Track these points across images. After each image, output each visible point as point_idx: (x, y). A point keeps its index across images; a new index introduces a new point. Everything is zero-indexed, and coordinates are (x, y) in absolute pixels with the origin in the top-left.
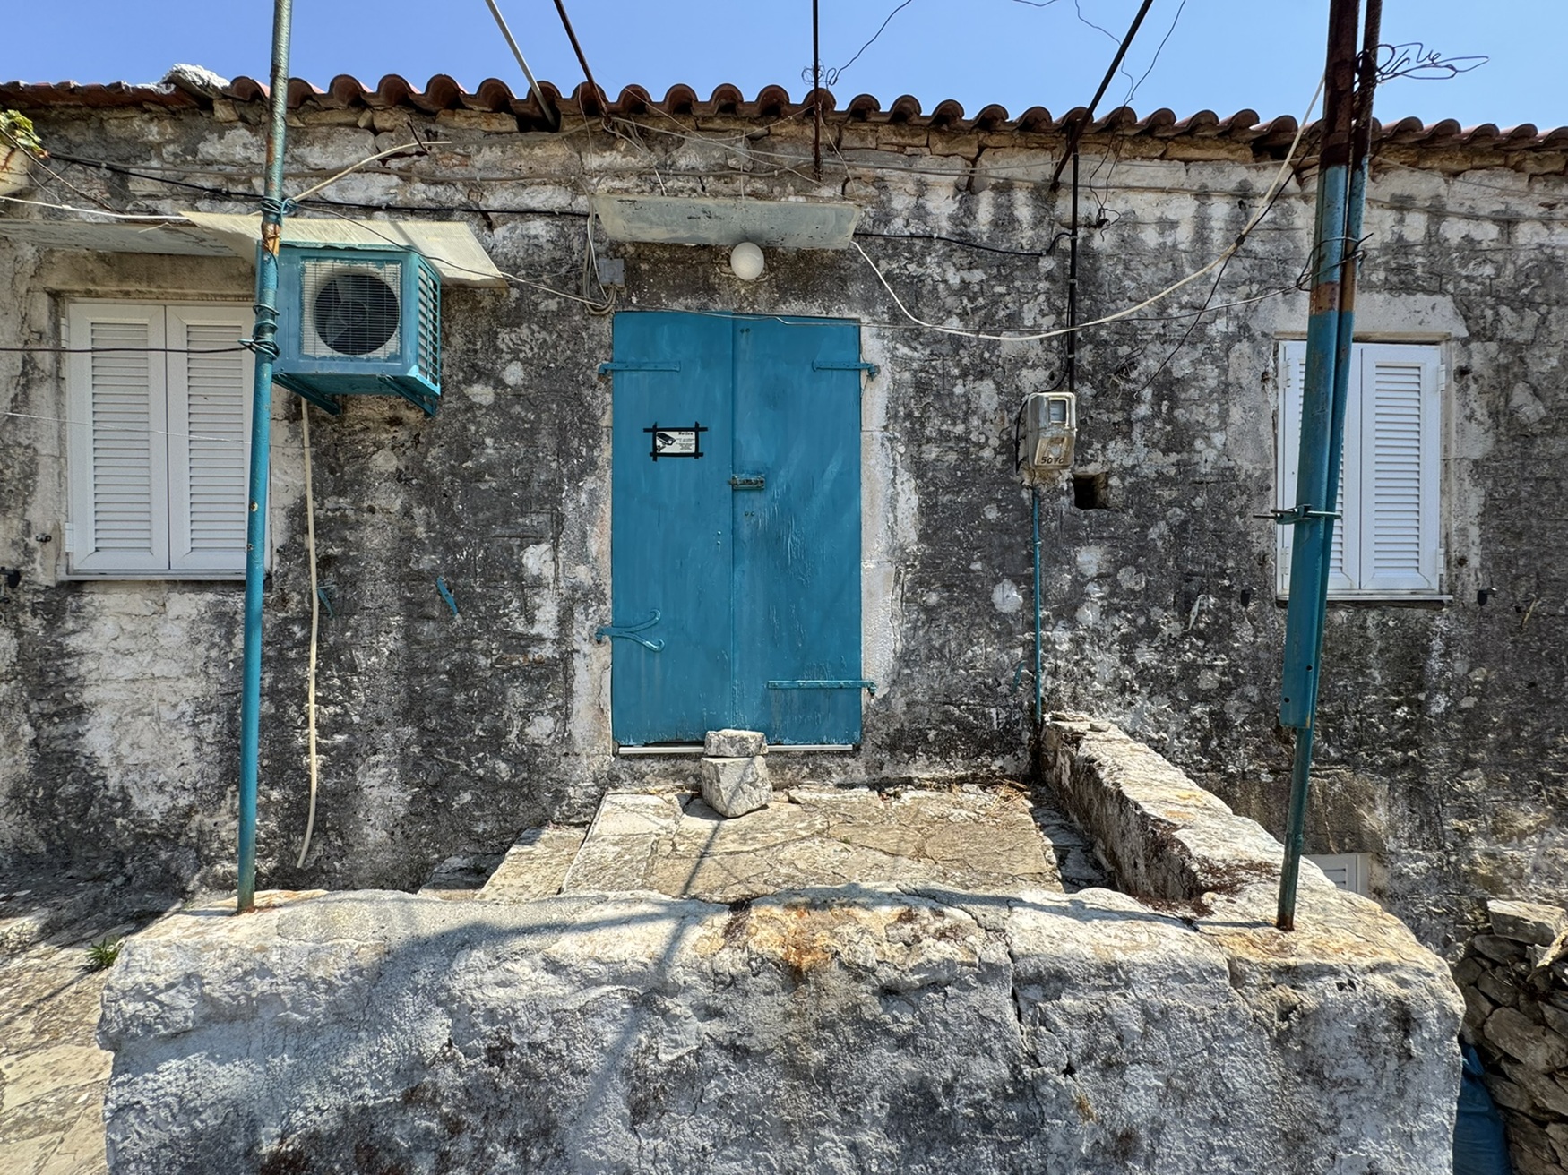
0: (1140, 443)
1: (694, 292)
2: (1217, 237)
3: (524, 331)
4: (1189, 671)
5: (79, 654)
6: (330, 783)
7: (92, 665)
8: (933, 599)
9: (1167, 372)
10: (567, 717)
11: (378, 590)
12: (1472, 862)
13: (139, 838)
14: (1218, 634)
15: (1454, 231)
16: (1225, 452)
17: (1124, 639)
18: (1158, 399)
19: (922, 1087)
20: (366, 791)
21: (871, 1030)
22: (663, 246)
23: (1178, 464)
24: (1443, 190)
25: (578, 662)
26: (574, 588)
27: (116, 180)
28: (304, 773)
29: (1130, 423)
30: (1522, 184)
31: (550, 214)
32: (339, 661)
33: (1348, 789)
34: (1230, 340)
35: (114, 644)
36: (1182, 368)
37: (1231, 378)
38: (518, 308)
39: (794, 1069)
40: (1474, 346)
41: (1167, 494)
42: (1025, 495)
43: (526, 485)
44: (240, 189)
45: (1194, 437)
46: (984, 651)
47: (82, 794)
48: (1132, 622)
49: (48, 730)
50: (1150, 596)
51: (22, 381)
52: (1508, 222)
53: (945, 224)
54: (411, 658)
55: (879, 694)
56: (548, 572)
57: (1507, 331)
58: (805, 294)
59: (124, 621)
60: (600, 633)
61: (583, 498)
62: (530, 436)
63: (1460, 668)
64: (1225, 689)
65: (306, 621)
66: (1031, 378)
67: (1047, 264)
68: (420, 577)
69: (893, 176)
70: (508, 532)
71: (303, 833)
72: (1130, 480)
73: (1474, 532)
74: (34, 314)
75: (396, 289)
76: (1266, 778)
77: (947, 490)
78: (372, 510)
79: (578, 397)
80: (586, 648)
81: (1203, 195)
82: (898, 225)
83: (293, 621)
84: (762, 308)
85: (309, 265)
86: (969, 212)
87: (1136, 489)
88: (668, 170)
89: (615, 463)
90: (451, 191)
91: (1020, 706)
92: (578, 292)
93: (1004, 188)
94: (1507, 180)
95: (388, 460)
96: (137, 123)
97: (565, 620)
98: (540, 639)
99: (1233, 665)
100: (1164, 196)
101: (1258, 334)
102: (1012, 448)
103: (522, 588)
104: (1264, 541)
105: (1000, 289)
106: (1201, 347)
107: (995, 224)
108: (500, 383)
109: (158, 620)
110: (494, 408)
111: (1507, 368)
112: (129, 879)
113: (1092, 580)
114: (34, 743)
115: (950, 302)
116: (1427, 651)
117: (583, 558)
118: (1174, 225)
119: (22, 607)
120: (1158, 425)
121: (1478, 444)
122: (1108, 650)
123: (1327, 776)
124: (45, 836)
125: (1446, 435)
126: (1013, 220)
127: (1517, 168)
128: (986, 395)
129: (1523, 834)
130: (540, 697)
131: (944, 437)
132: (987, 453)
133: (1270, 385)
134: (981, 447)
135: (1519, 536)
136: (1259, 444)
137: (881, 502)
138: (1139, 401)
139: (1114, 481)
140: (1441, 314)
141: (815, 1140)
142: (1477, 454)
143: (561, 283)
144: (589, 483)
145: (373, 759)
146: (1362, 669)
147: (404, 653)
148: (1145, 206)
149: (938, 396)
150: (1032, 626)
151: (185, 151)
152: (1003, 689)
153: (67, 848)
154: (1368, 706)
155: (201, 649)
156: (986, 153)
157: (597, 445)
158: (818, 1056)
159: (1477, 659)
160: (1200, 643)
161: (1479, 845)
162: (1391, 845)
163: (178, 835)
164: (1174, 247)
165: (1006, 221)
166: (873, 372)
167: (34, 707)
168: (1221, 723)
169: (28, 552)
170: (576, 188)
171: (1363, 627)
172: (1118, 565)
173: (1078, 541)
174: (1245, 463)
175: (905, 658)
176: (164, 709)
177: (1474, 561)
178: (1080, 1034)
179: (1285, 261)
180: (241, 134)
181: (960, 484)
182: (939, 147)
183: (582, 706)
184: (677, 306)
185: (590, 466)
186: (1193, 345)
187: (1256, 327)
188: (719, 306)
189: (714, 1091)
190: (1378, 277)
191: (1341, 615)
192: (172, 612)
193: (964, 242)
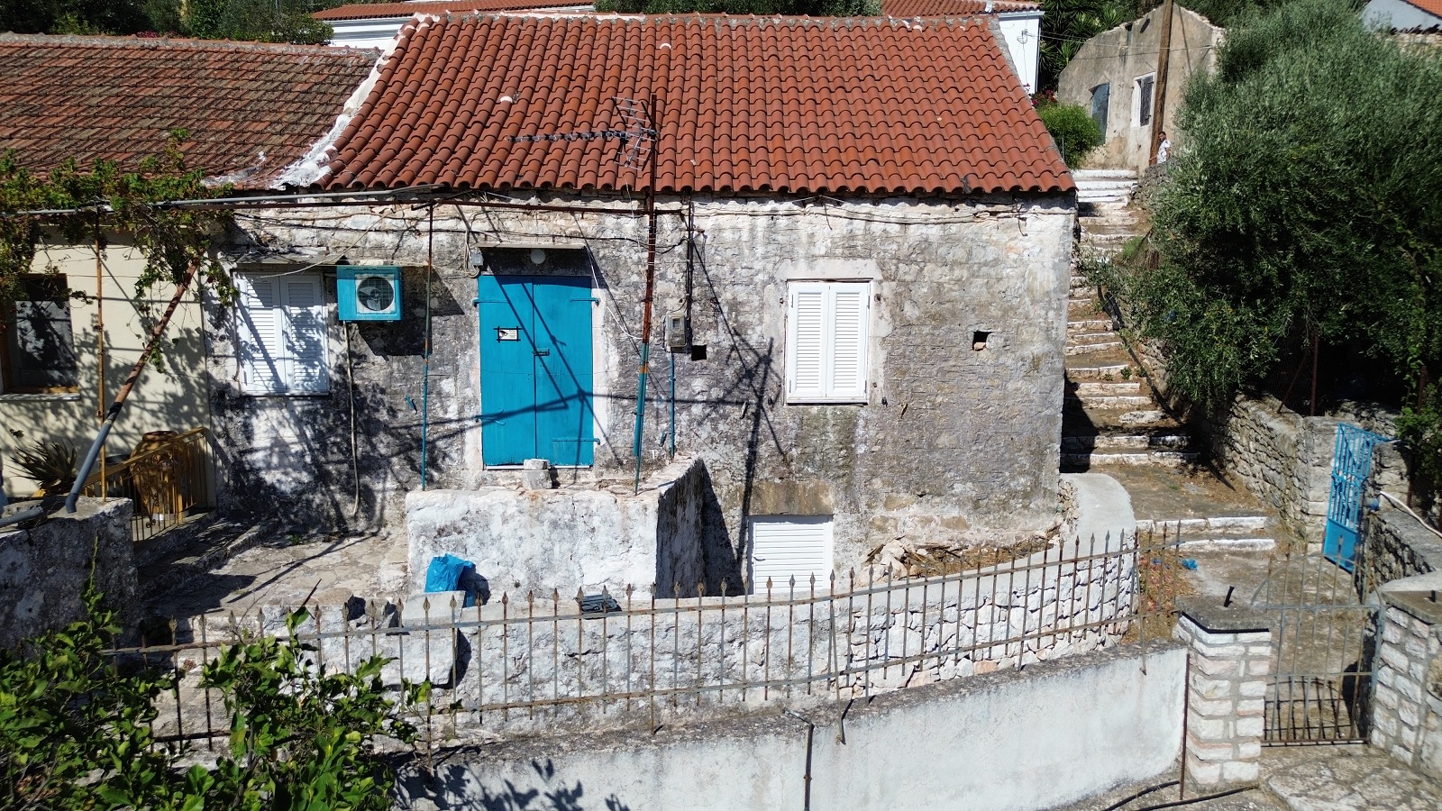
0: (722, 331)
1: (515, 266)
2: (760, 234)
7: (257, 431)
8: (625, 403)
9: (735, 298)
10: (463, 453)
12: (874, 519)
13: (282, 502)
14: (756, 417)
15: (877, 228)
16: (761, 335)
17: (713, 419)
19: (555, 519)
24: (872, 210)
25: (467, 430)
26: (464, 398)
28: (351, 477)
29: (717, 322)
30: (913, 204)
31: (447, 231)
33: (816, 486)
34: (765, 284)
36: (742, 297)
37: (765, 301)
40: (884, 284)
42: (668, 355)
43: (441, 353)
45: (747, 329)
46: (649, 425)
47: (256, 486)
50: (725, 400)
52: (905, 223)
55: (601, 444)
56: (453, 391)
57: (902, 275)
58: (566, 266)
59: (269, 413)
60: (477, 418)
61: (467, 358)
62: (442, 331)
63: (872, 433)
64: (759, 442)
65: (347, 412)
66: (671, 302)
67: (678, 249)
70: (434, 373)
71: (353, 502)
72: (717, 348)
73: (881, 371)
75: (392, 285)
77: (632, 354)
78: (374, 364)
80: (470, 424)
81: (753, 215)
82: (608, 233)
85: (358, 276)
87: (720, 352)
89: (481, 343)
90: (403, 222)
91: (665, 449)
92: (462, 267)
94: (905, 202)
97: (461, 412)
98: (450, 420)
100: (735, 217)
101: (778, 281)
102: (661, 334)
103: (441, 398)
106: (751, 287)
111: (900, 294)
112: (280, 520)
113: (699, 393)
116: (855, 425)
118: (739, 230)
119: (226, 407)
120: (730, 323)
121: (885, 329)
123: (807, 481)
125: (870, 326)
129: (899, 507)
130: (451, 445)
131: (631, 330)
133: (784, 304)
135: (903, 372)
136: (777, 330)
137: (602, 358)
138: (721, 313)
139: (710, 349)
140: (869, 268)
142: (884, 335)
143: (454, 263)
144: (470, 352)
146: (824, 433)
148: (725, 222)
150: (670, 414)
152: (657, 441)
154: (826, 450)
157: (473, 335)
159: (881, 429)
161: (877, 512)
162: (835, 511)
163: (298, 501)
164: (740, 239)
166: (597, 301)
168: (757, 457)
169: (227, 383)
170: (459, 219)
171: (825, 414)
172: (710, 387)
173: (694, 376)
175: (613, 428)
176: (288, 450)
177: (881, 384)
178: (585, 510)
179: (793, 245)
182: (627, 196)
183: (469, 448)
184: (507, 272)
185: (470, 345)
186: (748, 286)
187: (778, 278)
188: (526, 272)
189: (517, 519)
190: (839, 251)
191: (815, 409)
192: (290, 409)
193: (639, 240)
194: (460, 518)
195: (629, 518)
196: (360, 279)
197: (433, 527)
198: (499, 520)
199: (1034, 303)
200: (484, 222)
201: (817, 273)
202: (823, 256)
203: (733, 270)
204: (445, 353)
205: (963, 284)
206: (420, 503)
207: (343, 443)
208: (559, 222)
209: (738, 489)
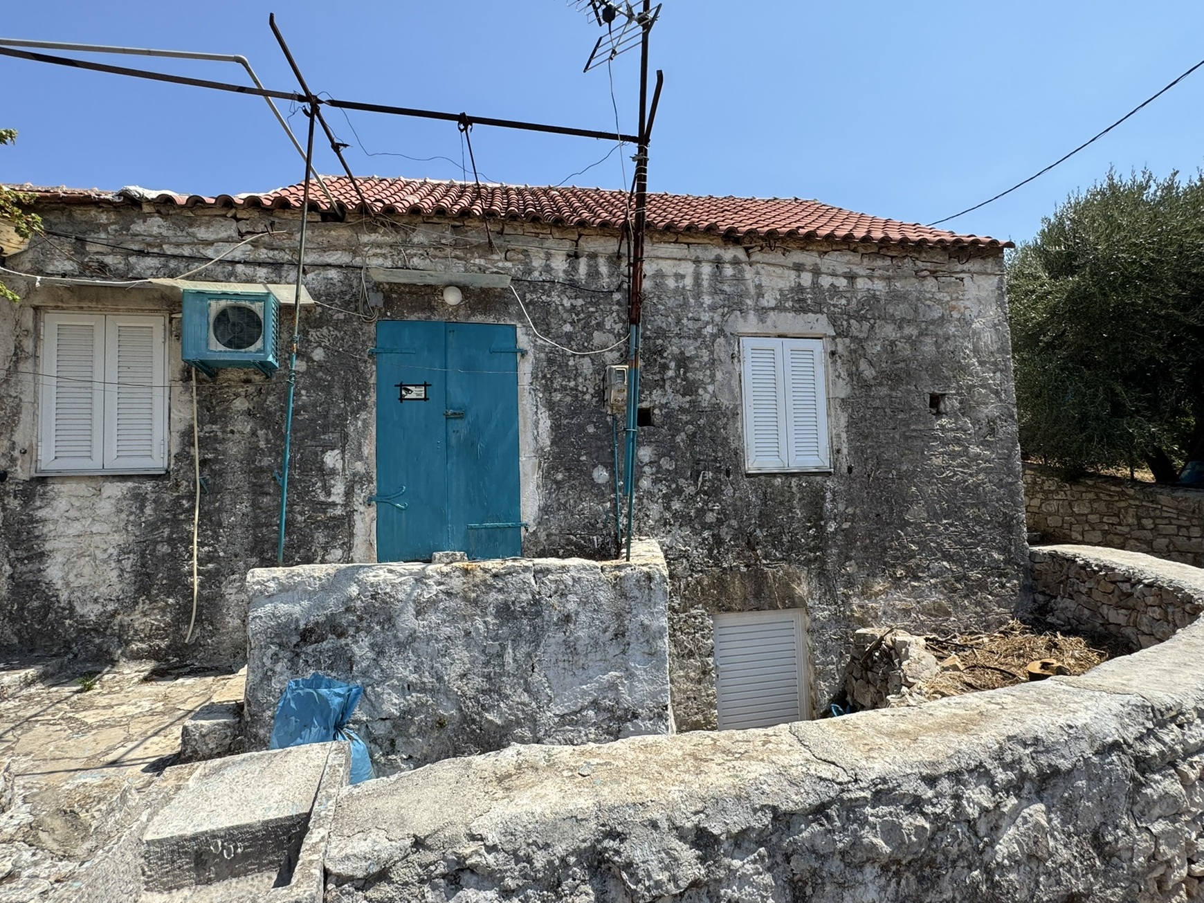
0: (670, 391)
1: (423, 310)
2: (705, 284)
3: (325, 331)
4: (701, 512)
5: (44, 521)
6: (205, 593)
7: (52, 527)
9: (682, 353)
10: (350, 549)
11: (237, 479)
12: (852, 611)
13: (79, 631)
14: (714, 492)
15: (825, 281)
16: (714, 395)
17: (665, 496)
18: (678, 367)
19: (506, 603)
20: (227, 597)
21: (491, 587)
22: (405, 285)
23: (690, 402)
24: (818, 261)
25: (357, 517)
27: (79, 244)
28: (189, 587)
29: (664, 380)
30: (857, 259)
31: (340, 267)
32: (211, 520)
33: (786, 573)
34: (714, 337)
35: (67, 514)
36: (691, 351)
37: (715, 357)
38: (321, 318)
40: (838, 340)
41: (685, 418)
42: (609, 419)
43: (326, 417)
44: (156, 250)
45: (698, 388)
46: (588, 506)
47: (43, 606)
48: (669, 487)
49: (20, 568)
50: (678, 472)
51: (14, 359)
52: (851, 277)
53: (561, 275)
54: (256, 517)
55: (531, 530)
56: (339, 466)
57: (854, 331)
58: (485, 311)
59: (74, 500)
60: (370, 499)
61: (360, 423)
62: (328, 389)
63: (841, 507)
64: (720, 522)
65: (191, 497)
66: (610, 356)
67: (617, 296)
68: (261, 470)
69: (533, 250)
70: (315, 444)
71: (189, 623)
72: (665, 410)
73: (844, 436)
74: (24, 320)
75: (261, 316)
76: (743, 569)
77: (566, 417)
78: (232, 432)
79: (356, 367)
80: (362, 508)
81: (697, 261)
82: (536, 274)
83: (183, 497)
84: (462, 319)
85: (213, 303)
86: (575, 269)
87: (668, 416)
88: (407, 244)
89: (378, 404)
90: (282, 254)
91: (609, 534)
92: (356, 310)
93: (593, 256)
94: (850, 257)
95: (242, 403)
96: (93, 213)
97: (349, 493)
98: (334, 504)
99: (723, 508)
100: (677, 262)
101: (728, 334)
102: (601, 394)
103: (323, 475)
104: (736, 441)
105: (592, 309)
106: (700, 340)
107: (588, 275)
108: (310, 359)
109: (96, 499)
110: (307, 373)
111: (855, 351)
112: (76, 656)
113: (647, 464)
114: (11, 577)
115: (565, 316)
116: (824, 498)
117: (360, 457)
118: (683, 277)
119: (7, 493)
120: (679, 381)
121: (843, 390)
122: (657, 502)
123: (775, 567)
124: (18, 633)
125: (827, 386)
126: (598, 273)
127: (855, 251)
128: (586, 366)
129: (877, 594)
130: (334, 538)
131: (564, 388)
132: (588, 397)
133: (736, 360)
134: (584, 393)
135: (866, 437)
136: (732, 392)
137: (530, 425)
138: (668, 368)
139: (657, 411)
140: (821, 324)
141: (473, 620)
142: (843, 396)
143: (346, 305)
144: (363, 415)
145: (232, 577)
146: (791, 509)
147: (251, 514)
148: (667, 267)
149: (560, 366)
150: (614, 491)
151: (122, 229)
152: (600, 525)
153: (32, 640)
154: (794, 529)
155: (123, 516)
156: (583, 238)
157: (368, 394)
158: (474, 595)
159: (850, 502)
160: (706, 497)
161: (855, 601)
162: (810, 603)
163: (106, 629)
164: (684, 288)
165: (594, 274)
166: (524, 353)
167: (12, 554)
168: (718, 541)
169: (13, 460)
170: (355, 253)
171: (790, 487)
172: (660, 456)
173: (640, 444)
174: (725, 401)
175: (545, 510)
176: (98, 553)
177: (845, 451)
178: (553, 586)
179: (741, 296)
180: (157, 220)
181: (573, 414)
182: (557, 235)
183: (359, 541)
184: (413, 317)
185: (363, 406)
186: (695, 339)
187: (728, 330)
188: (437, 318)
190: (789, 304)
191: (778, 481)
192: (104, 495)
193: (572, 285)
194: (342, 609)
195: (624, 595)
196: (215, 307)
197: (293, 626)
198: (411, 609)
199: (981, 363)
200: (386, 258)
201: (768, 327)
202: (773, 309)
203: (678, 321)
204: (331, 418)
205: (914, 343)
206: (272, 584)
207: (182, 540)
208: (477, 261)
209: (699, 582)
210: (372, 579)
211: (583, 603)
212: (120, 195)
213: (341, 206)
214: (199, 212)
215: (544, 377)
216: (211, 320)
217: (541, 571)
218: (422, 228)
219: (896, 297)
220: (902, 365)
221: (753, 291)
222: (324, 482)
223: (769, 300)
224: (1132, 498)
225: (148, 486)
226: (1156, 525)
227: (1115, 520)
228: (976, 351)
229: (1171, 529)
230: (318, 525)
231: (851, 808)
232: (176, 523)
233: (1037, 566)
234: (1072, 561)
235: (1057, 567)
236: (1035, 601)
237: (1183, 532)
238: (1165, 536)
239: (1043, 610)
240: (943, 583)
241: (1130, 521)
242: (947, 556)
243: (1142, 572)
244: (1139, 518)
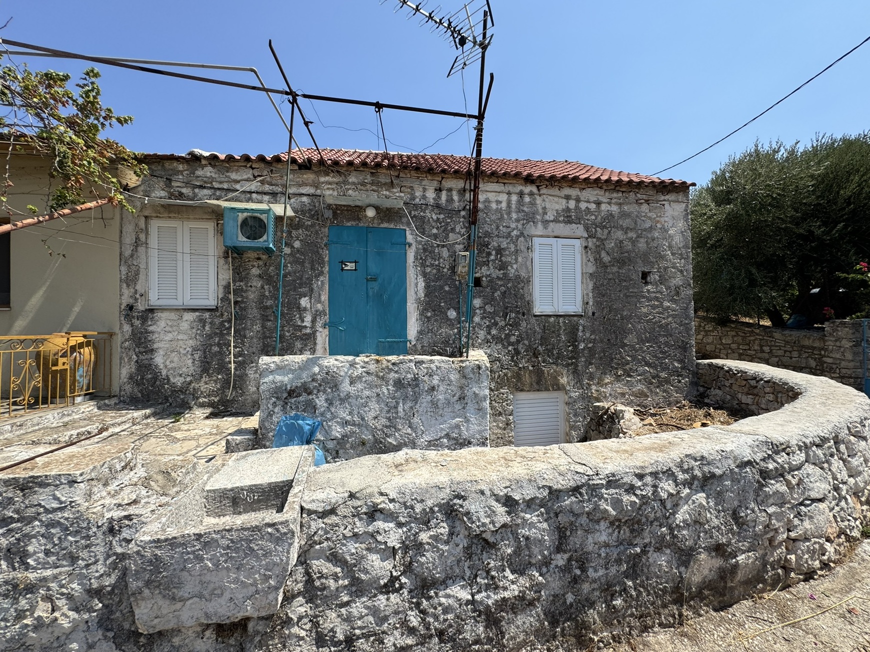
0: (492, 267)
1: (354, 220)
2: (513, 206)
3: (300, 231)
4: (508, 336)
5: (153, 332)
6: (237, 373)
7: (157, 336)
8: (429, 314)
9: (499, 246)
10: (314, 351)
11: (253, 312)
12: (592, 393)
13: (172, 391)
14: (516, 325)
15: (583, 206)
16: (517, 270)
17: (488, 326)
18: (497, 254)
19: (399, 379)
20: (249, 375)
21: (391, 370)
22: (344, 206)
23: (503, 274)
24: (579, 193)
25: (318, 334)
26: (317, 311)
27: (168, 181)
28: (229, 370)
29: (488, 261)
30: (602, 192)
31: (309, 195)
32: (240, 334)
33: (555, 371)
34: (518, 237)
35: (165, 329)
36: (504, 245)
38: (298, 224)
39: (377, 376)
40: (589, 239)
41: (500, 283)
42: (457, 283)
43: (301, 279)
44: (209, 185)
46: (445, 331)
47: (153, 378)
48: (490, 321)
49: (141, 357)
50: (495, 313)
51: (135, 244)
52: (598, 203)
53: (432, 200)
54: (264, 333)
55: (413, 344)
56: (308, 306)
57: (599, 235)
58: (389, 221)
59: (168, 322)
60: (325, 325)
61: (320, 283)
62: (302, 263)
63: (588, 335)
64: (518, 342)
65: (230, 321)
66: (458, 247)
67: (463, 213)
68: (266, 308)
69: (416, 186)
71: (229, 389)
72: (489, 278)
73: (591, 294)
74: (140, 223)
75: (266, 222)
76: (531, 368)
77: (433, 281)
78: (251, 286)
79: (318, 252)
80: (321, 329)
81: (509, 193)
82: (417, 200)
83: (225, 321)
84: (376, 225)
85: (240, 214)
86: (439, 197)
87: (491, 281)
88: (345, 182)
89: (329, 272)
90: (277, 188)
91: (456, 347)
92: (317, 219)
93: (450, 190)
94: (598, 191)
95: (256, 271)
96: (175, 164)
97: (314, 321)
98: (306, 327)
99: (520, 334)
101: (526, 235)
102: (453, 269)
104: (529, 297)
105: (449, 221)
106: (509, 239)
107: (447, 201)
108: (292, 247)
109: (180, 321)
110: (291, 254)
111: (599, 246)
112: (171, 404)
114: (137, 362)
115: (434, 224)
116: (578, 330)
117: (319, 302)
118: (501, 202)
119: (133, 317)
121: (591, 269)
122: (483, 330)
124: (141, 391)
125: (582, 266)
126: (452, 200)
127: (601, 188)
128: (445, 253)
129: (606, 384)
130: (306, 345)
131: (432, 265)
132: (445, 270)
134: (444, 268)
135: (603, 296)
136: (527, 268)
137: (413, 285)
138: (491, 255)
139: (484, 279)
140: (580, 230)
141: (381, 388)
142: (591, 272)
143: (312, 217)
144: (321, 278)
145: (252, 365)
147: (261, 332)
148: (492, 197)
149: (430, 252)
150: (459, 323)
151: (191, 173)
152: (451, 342)
153: (148, 395)
155: (194, 331)
156: (444, 180)
158: (382, 374)
159: (593, 332)
160: (511, 328)
161: (594, 388)
162: (568, 388)
163: (186, 390)
164: (501, 209)
165: (450, 200)
166: (410, 245)
167: (137, 350)
168: (517, 352)
169: (136, 299)
170: (317, 188)
171: (559, 323)
172: (485, 304)
173: (475, 297)
174: (523, 274)
175: (420, 332)
176: (181, 350)
177: (591, 303)
178: (425, 370)
180: (210, 168)
181: (437, 280)
182: (430, 178)
183: (319, 348)
184: (349, 224)
185: (321, 273)
186: (507, 238)
187: (526, 233)
188: (362, 224)
189: (364, 379)
190: (561, 219)
191: (552, 319)
192: (184, 319)
193: (438, 206)
194: (310, 380)
195: (464, 377)
196: (241, 216)
197: (284, 388)
198: (347, 381)
199: (673, 254)
200: (334, 190)
201: (549, 232)
202: (552, 221)
203: (498, 228)
204: (304, 279)
205: (634, 242)
206: (272, 365)
207: (225, 344)
208: (385, 192)
209: (506, 375)
210: (326, 364)
211: (442, 380)
212: (189, 154)
213: (309, 160)
214: (232, 164)
215: (421, 258)
216: (239, 224)
217: (419, 362)
218: (354, 173)
219: (624, 215)
220: (626, 254)
221: (541, 211)
222: (300, 315)
223: (550, 216)
224: (757, 334)
225: (207, 315)
226: (771, 350)
227: (747, 347)
228: (670, 247)
229: (780, 353)
230: (297, 338)
231: (594, 490)
232: (221, 335)
233: (700, 371)
234: (721, 368)
235: (712, 372)
236: (698, 391)
237: (788, 354)
238: (776, 356)
239: (702, 396)
240: (645, 379)
241: (756, 347)
242: (648, 364)
243: (763, 374)
244: (761, 346)
